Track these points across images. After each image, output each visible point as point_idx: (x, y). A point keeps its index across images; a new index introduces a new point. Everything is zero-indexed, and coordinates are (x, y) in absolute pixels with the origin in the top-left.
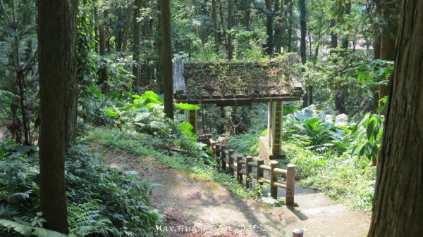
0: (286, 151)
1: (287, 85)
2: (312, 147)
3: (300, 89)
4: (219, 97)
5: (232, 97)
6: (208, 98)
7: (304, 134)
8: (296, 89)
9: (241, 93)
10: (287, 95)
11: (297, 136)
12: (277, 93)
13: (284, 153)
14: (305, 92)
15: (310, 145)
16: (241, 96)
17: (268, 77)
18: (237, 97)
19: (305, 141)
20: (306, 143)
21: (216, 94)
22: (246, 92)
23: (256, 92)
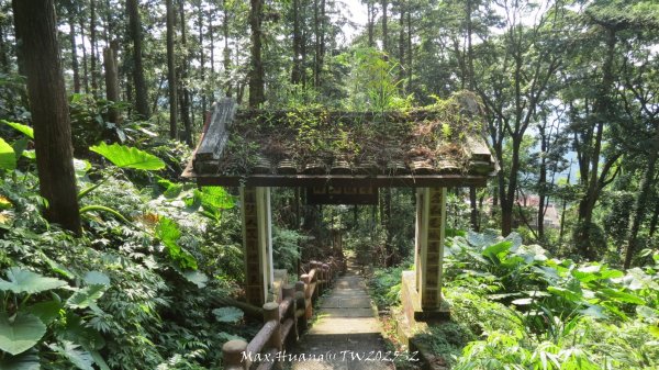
0: (451, 303)
1: (454, 152)
2: (503, 296)
3: (486, 158)
4: (292, 171)
5: (322, 171)
6: (266, 171)
7: (484, 271)
8: (477, 157)
9: (345, 165)
10: (454, 171)
11: (473, 273)
12: (430, 167)
13: (448, 306)
14: (499, 169)
15: (497, 292)
16: (345, 171)
17: (412, 137)
18: (334, 172)
19: (487, 283)
20: (490, 288)
21: (286, 164)
22: (357, 161)
23: (381, 163)
